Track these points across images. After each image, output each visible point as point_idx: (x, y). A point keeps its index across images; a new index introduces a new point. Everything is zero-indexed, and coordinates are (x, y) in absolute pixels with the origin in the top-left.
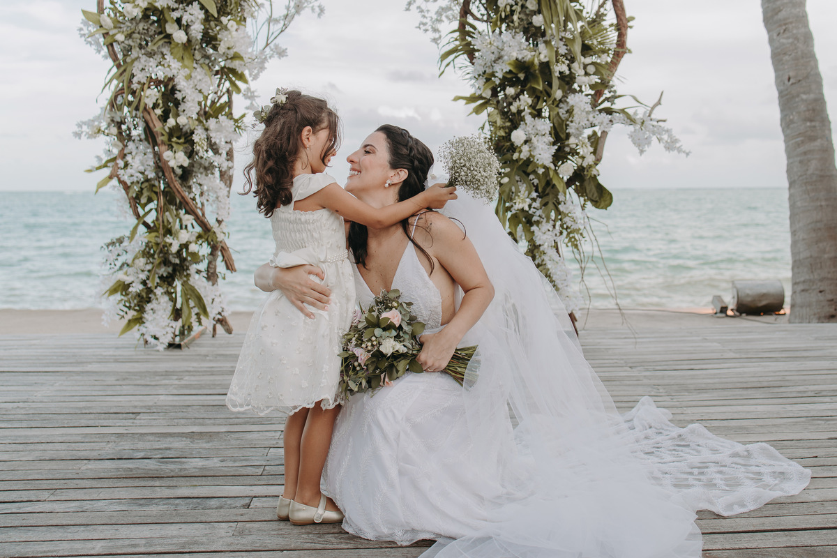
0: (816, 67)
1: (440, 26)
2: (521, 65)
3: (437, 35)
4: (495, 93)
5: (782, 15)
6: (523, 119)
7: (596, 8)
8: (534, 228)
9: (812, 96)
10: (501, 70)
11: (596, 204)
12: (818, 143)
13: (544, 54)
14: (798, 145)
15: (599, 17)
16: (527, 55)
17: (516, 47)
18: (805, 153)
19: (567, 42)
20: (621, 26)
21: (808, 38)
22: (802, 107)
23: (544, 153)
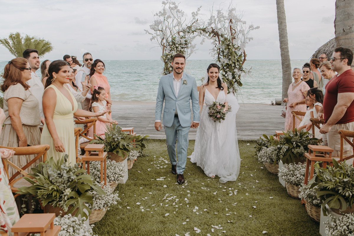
0: (289, 57)
1: (215, 56)
2: (227, 64)
3: (214, 58)
4: (223, 67)
5: (283, 47)
6: (227, 72)
7: (241, 53)
8: (229, 89)
9: (287, 63)
10: (224, 64)
11: (240, 85)
12: (288, 72)
13: (231, 63)
14: (284, 73)
15: (241, 54)
16: (228, 62)
17: (226, 61)
18: (285, 74)
19: (235, 60)
20: (245, 56)
21: (288, 52)
22: (285, 66)
23: (230, 78)
